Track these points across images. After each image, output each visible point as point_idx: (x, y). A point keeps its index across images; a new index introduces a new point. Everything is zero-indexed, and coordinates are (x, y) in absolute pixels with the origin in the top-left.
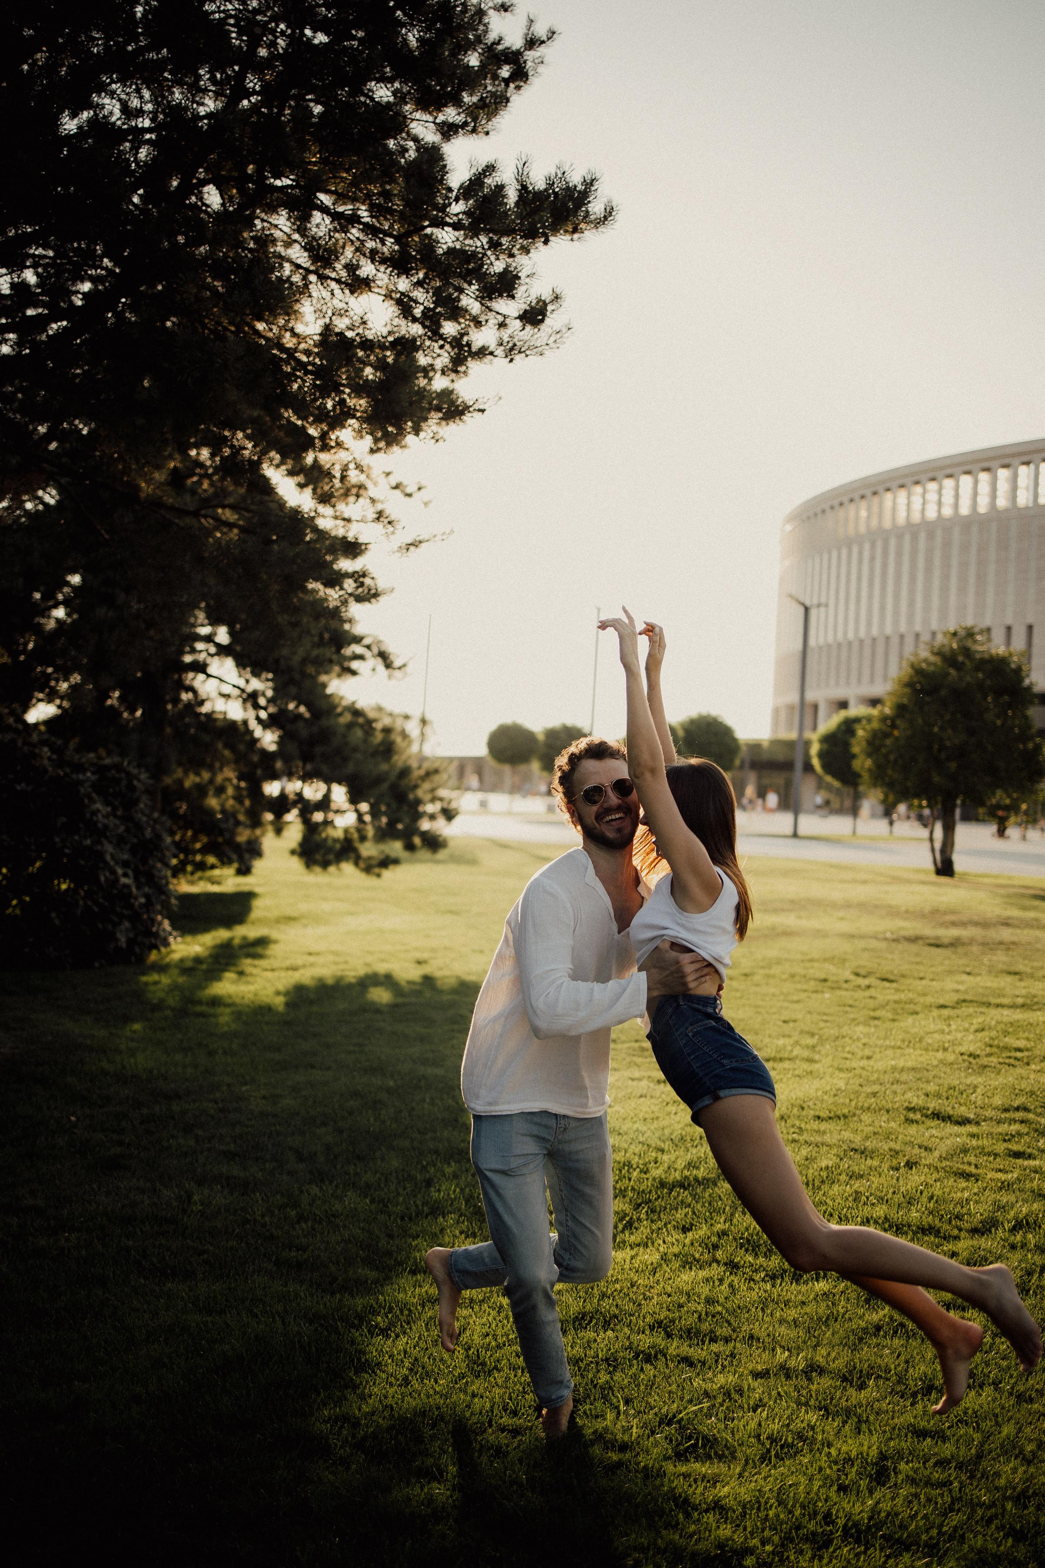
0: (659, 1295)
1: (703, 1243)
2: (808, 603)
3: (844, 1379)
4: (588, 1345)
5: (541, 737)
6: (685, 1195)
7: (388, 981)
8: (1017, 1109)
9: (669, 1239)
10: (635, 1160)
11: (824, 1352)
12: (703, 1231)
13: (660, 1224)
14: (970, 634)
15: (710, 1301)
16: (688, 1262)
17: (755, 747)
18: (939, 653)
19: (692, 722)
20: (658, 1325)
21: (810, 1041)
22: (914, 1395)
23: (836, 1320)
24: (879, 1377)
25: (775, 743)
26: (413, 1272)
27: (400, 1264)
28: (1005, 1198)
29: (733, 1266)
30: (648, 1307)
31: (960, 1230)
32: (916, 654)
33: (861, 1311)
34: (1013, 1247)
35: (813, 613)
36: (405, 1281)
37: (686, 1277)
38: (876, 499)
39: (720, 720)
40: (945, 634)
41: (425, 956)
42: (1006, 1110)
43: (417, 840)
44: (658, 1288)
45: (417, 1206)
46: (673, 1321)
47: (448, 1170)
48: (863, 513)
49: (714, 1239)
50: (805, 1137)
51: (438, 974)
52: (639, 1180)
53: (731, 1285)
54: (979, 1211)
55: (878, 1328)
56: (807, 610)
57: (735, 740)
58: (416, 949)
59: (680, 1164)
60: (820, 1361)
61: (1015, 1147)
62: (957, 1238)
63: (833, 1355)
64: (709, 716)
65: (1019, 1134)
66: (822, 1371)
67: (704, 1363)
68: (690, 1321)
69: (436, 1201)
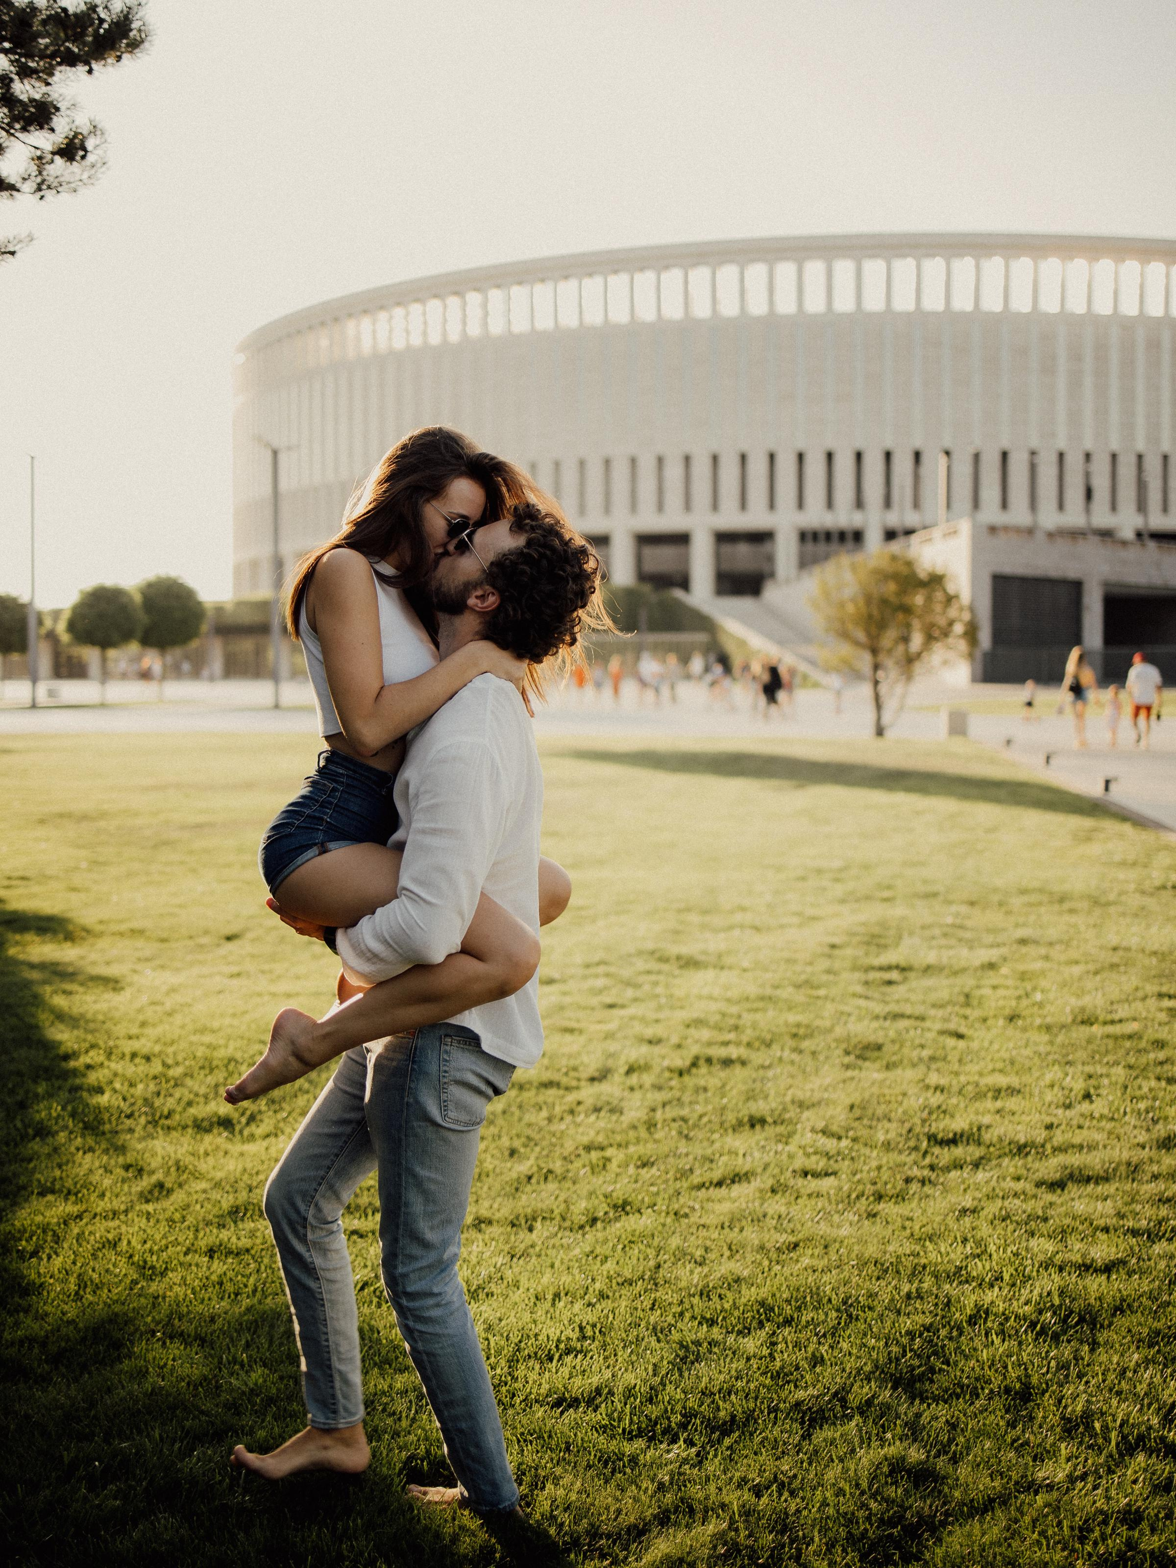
2: (276, 444)
3: (513, 1225)
8: (598, 964)
10: (238, 1056)
11: (486, 1204)
17: (219, 610)
19: (150, 585)
22: (582, 1227)
23: (488, 1176)
24: (544, 1219)
25: (239, 604)
26: (42, 1194)
27: (24, 1188)
28: (613, 1046)
31: (579, 1080)
33: (509, 1165)
34: (632, 1089)
35: (283, 458)
36: (36, 1203)
38: (336, 328)
42: (588, 966)
45: (17, 1129)
47: (40, 1090)
48: (324, 342)
54: (591, 1063)
55: (529, 1178)
56: (275, 453)
57: (199, 604)
60: (484, 1212)
61: (609, 1000)
62: (578, 1088)
63: (496, 1206)
64: (169, 579)
65: (606, 988)
66: (489, 1222)
69: (38, 1123)
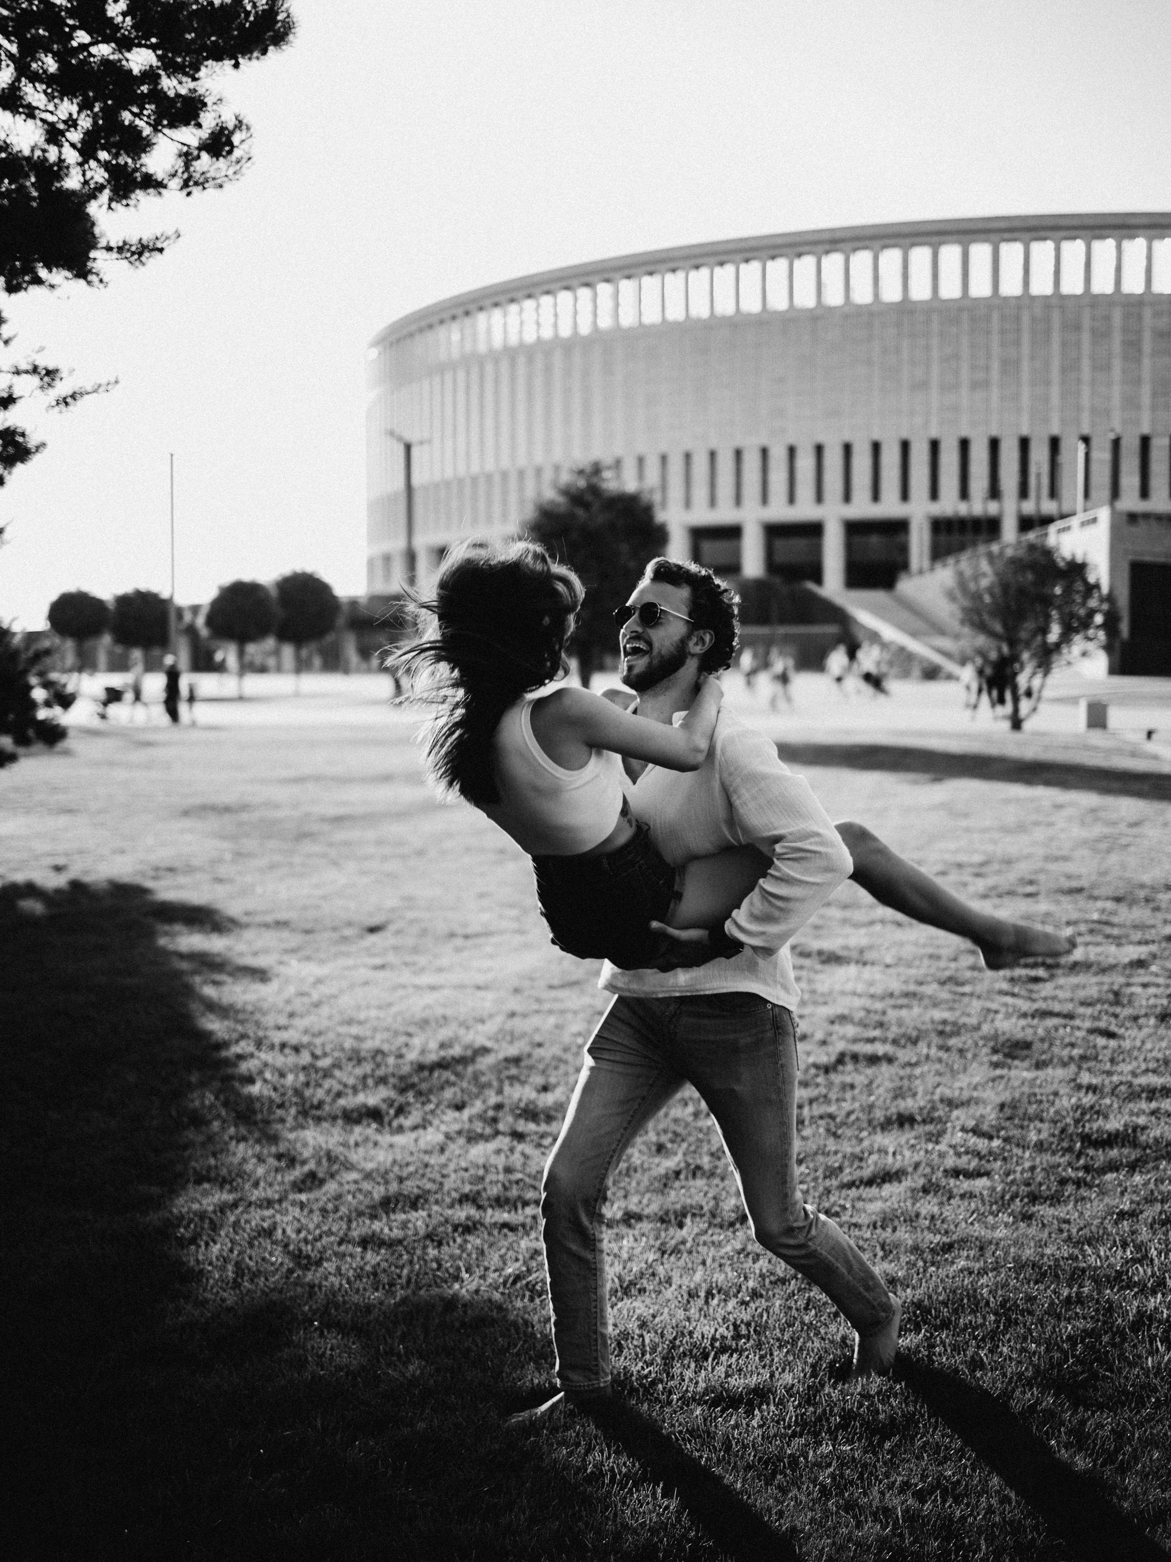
0: (455, 1171)
1: (481, 1117)
2: (408, 438)
3: (662, 1221)
4: (404, 1225)
5: (111, 606)
6: (448, 1075)
7: (30, 890)
9: (445, 1118)
10: (385, 1048)
11: (635, 1199)
12: (477, 1106)
13: (431, 1106)
14: (597, 469)
15: (508, 1170)
16: (473, 1138)
17: (354, 603)
18: (566, 492)
19: (286, 581)
20: (464, 1199)
21: (514, 913)
23: (636, 1171)
24: (694, 1215)
25: (373, 597)
26: (199, 1182)
27: (181, 1175)
29: (519, 1136)
30: (448, 1184)
32: (539, 494)
35: (415, 452)
36: (193, 1191)
37: (479, 1152)
38: (467, 321)
39: (317, 576)
40: (572, 471)
41: (61, 861)
43: (31, 733)
44: (452, 1166)
45: (173, 1118)
46: (478, 1193)
47: (194, 1079)
48: (456, 337)
49: (491, 1113)
50: (546, 1006)
51: (87, 879)
52: (397, 1066)
53: (523, 1154)
55: (677, 1174)
56: (408, 448)
57: (334, 598)
58: (49, 855)
59: (433, 1045)
60: (633, 1207)
63: (645, 1201)
64: (304, 574)
66: (639, 1218)
67: (523, 1225)
68: (494, 1191)
69: (192, 1112)
